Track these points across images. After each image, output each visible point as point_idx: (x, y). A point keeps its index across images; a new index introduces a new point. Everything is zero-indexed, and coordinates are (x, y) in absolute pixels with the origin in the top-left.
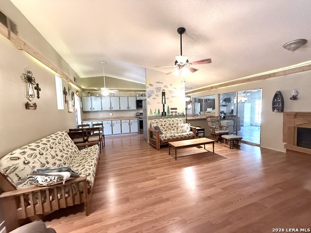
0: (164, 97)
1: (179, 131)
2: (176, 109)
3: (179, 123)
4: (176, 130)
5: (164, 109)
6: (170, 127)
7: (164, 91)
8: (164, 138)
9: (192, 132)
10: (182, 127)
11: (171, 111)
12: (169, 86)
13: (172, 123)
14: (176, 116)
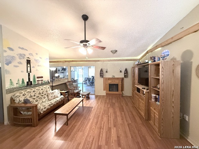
0: (29, 65)
1: (50, 98)
2: (42, 77)
3: (48, 90)
4: (46, 97)
5: (29, 79)
6: (40, 96)
7: (28, 59)
8: (44, 110)
9: (62, 96)
10: (53, 93)
11: (37, 79)
12: (34, 54)
13: (41, 92)
14: (42, 84)
